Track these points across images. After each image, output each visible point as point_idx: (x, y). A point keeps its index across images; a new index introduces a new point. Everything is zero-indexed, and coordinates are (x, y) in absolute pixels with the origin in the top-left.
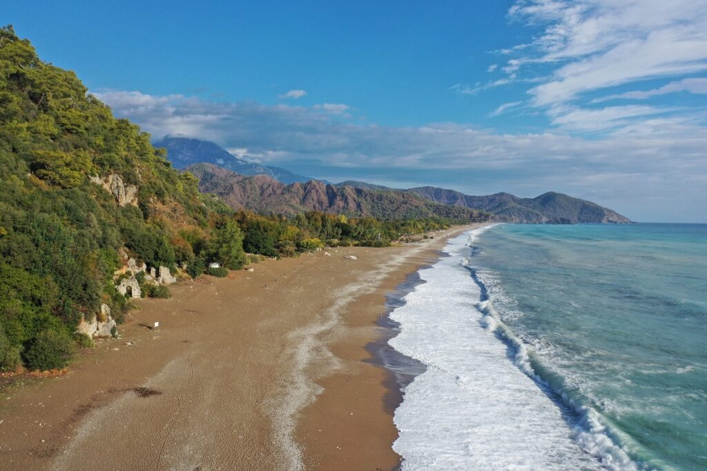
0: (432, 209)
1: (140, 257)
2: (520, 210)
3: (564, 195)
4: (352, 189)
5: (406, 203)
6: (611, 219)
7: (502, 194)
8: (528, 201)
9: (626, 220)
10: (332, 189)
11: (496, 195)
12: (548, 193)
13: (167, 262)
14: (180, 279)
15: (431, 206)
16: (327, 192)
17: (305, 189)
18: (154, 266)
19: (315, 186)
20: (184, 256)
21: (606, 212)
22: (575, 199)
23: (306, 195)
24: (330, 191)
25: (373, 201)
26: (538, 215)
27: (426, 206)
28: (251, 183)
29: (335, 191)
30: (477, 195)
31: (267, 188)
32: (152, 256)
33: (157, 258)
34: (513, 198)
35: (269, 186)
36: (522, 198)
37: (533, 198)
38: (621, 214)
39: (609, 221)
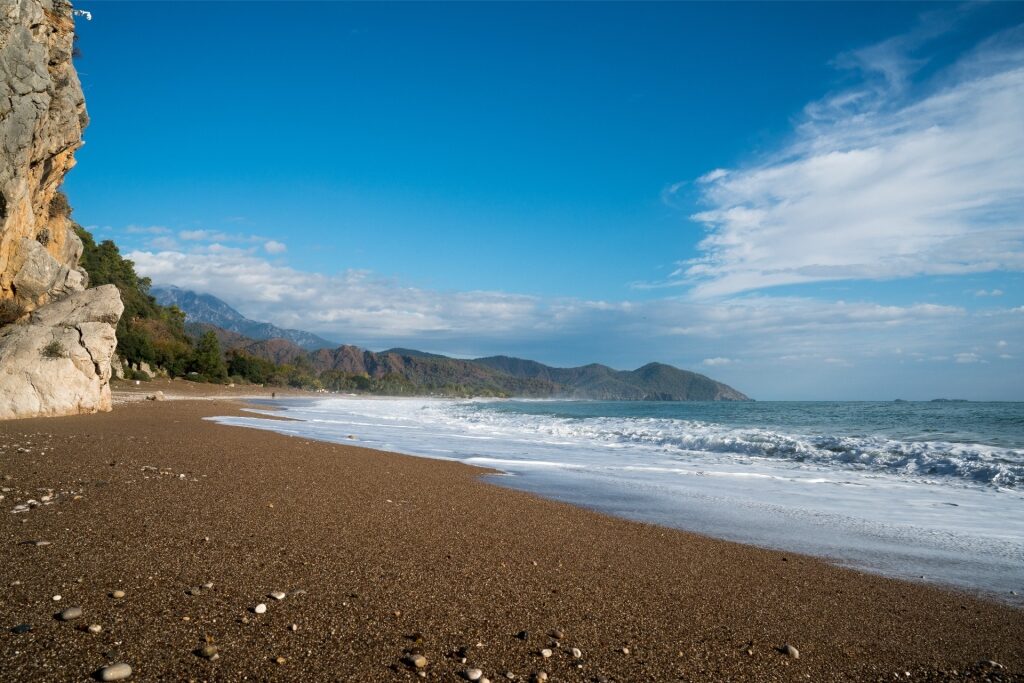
0: (501, 383)
1: (123, 353)
2: (615, 385)
3: (670, 367)
4: (398, 358)
5: (468, 376)
6: (725, 395)
7: (594, 366)
8: (625, 375)
9: (743, 397)
10: (372, 358)
11: (587, 367)
12: (650, 364)
13: (147, 359)
14: (159, 376)
15: (501, 379)
16: (365, 361)
17: (335, 356)
18: (135, 362)
19: (349, 353)
20: (164, 357)
21: (719, 387)
22: (683, 372)
23: (336, 365)
24: (369, 359)
25: (425, 373)
26: (637, 391)
27: (494, 379)
28: (262, 348)
29: (376, 359)
30: (563, 367)
31: (285, 356)
32: (134, 352)
33: (138, 354)
34: (609, 371)
35: (288, 352)
36: (620, 370)
37: (632, 370)
38: (736, 389)
39: (723, 399)
